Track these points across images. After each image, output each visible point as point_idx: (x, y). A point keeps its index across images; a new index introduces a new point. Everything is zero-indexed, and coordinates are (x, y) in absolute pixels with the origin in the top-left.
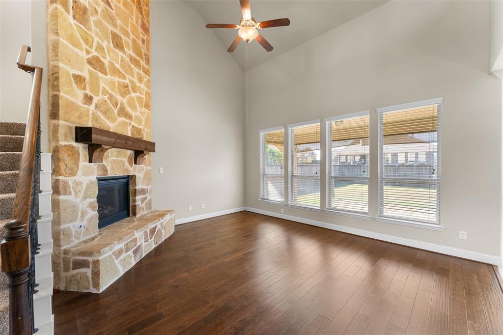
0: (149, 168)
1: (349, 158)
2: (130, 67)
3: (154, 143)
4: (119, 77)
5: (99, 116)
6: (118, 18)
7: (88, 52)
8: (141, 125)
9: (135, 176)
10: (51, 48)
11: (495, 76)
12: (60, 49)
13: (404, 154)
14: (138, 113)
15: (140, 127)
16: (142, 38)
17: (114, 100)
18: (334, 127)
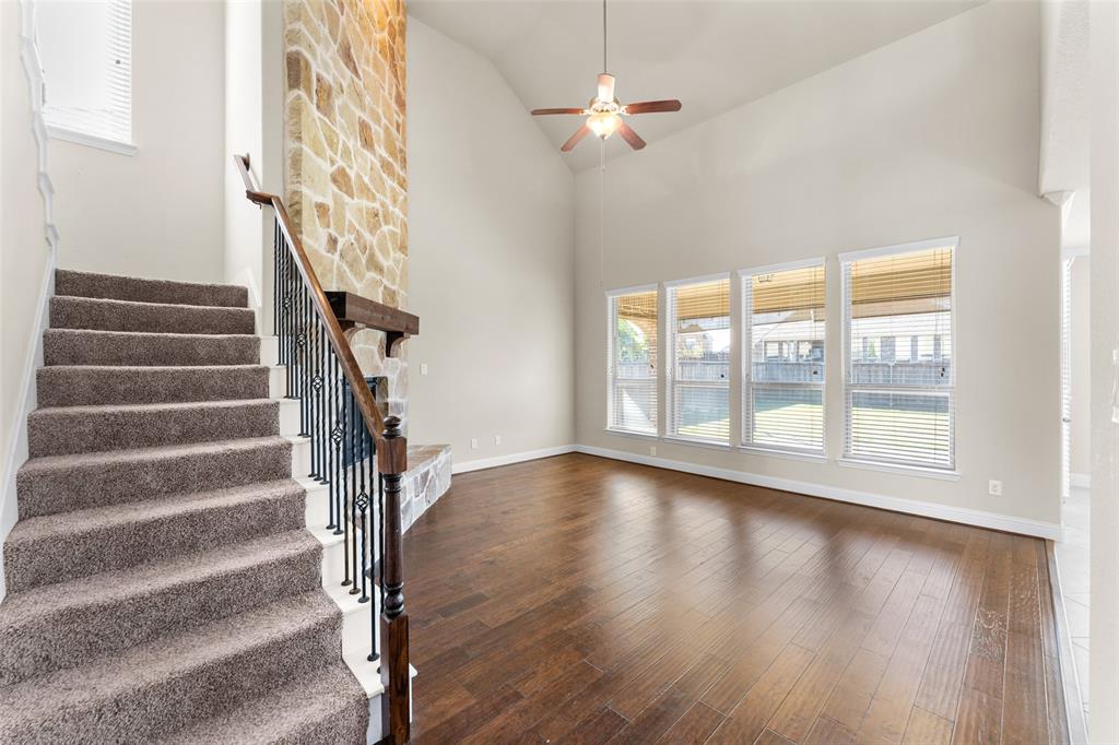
0: (405, 364)
1: (785, 346)
2: (381, 178)
3: (417, 318)
4: (368, 199)
5: (345, 271)
6: (365, 92)
7: (333, 162)
8: (394, 284)
9: (386, 379)
10: (289, 162)
11: (1047, 201)
12: (303, 164)
13: (909, 339)
14: (391, 263)
15: (394, 288)
16: (397, 122)
17: (362, 241)
18: (756, 284)
